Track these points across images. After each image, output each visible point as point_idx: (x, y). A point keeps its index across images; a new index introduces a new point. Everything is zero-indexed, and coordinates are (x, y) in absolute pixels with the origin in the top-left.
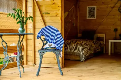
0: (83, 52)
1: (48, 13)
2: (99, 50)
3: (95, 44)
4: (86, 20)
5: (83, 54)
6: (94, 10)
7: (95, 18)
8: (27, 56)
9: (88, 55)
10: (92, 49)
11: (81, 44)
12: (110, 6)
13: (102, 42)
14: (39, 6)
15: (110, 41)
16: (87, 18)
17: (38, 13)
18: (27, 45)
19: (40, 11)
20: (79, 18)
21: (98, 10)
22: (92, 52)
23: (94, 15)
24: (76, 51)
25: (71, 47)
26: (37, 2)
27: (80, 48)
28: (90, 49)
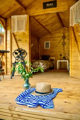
0: (43, 66)
1: (20, 40)
2: (52, 66)
3: (50, 62)
4: (44, 49)
5: (43, 67)
6: (49, 43)
7: (49, 48)
8: (7, 69)
9: (46, 68)
10: (48, 65)
11: (42, 62)
12: (57, 41)
13: (53, 62)
14: (15, 36)
15: (58, 61)
16: (45, 48)
17: (14, 41)
18: (6, 62)
19: (15, 39)
20: (40, 49)
21: (51, 43)
22: (48, 67)
23: (48, 47)
24: (39, 66)
25: (35, 64)
26: (13, 33)
27: (41, 64)
28: (47, 65)
